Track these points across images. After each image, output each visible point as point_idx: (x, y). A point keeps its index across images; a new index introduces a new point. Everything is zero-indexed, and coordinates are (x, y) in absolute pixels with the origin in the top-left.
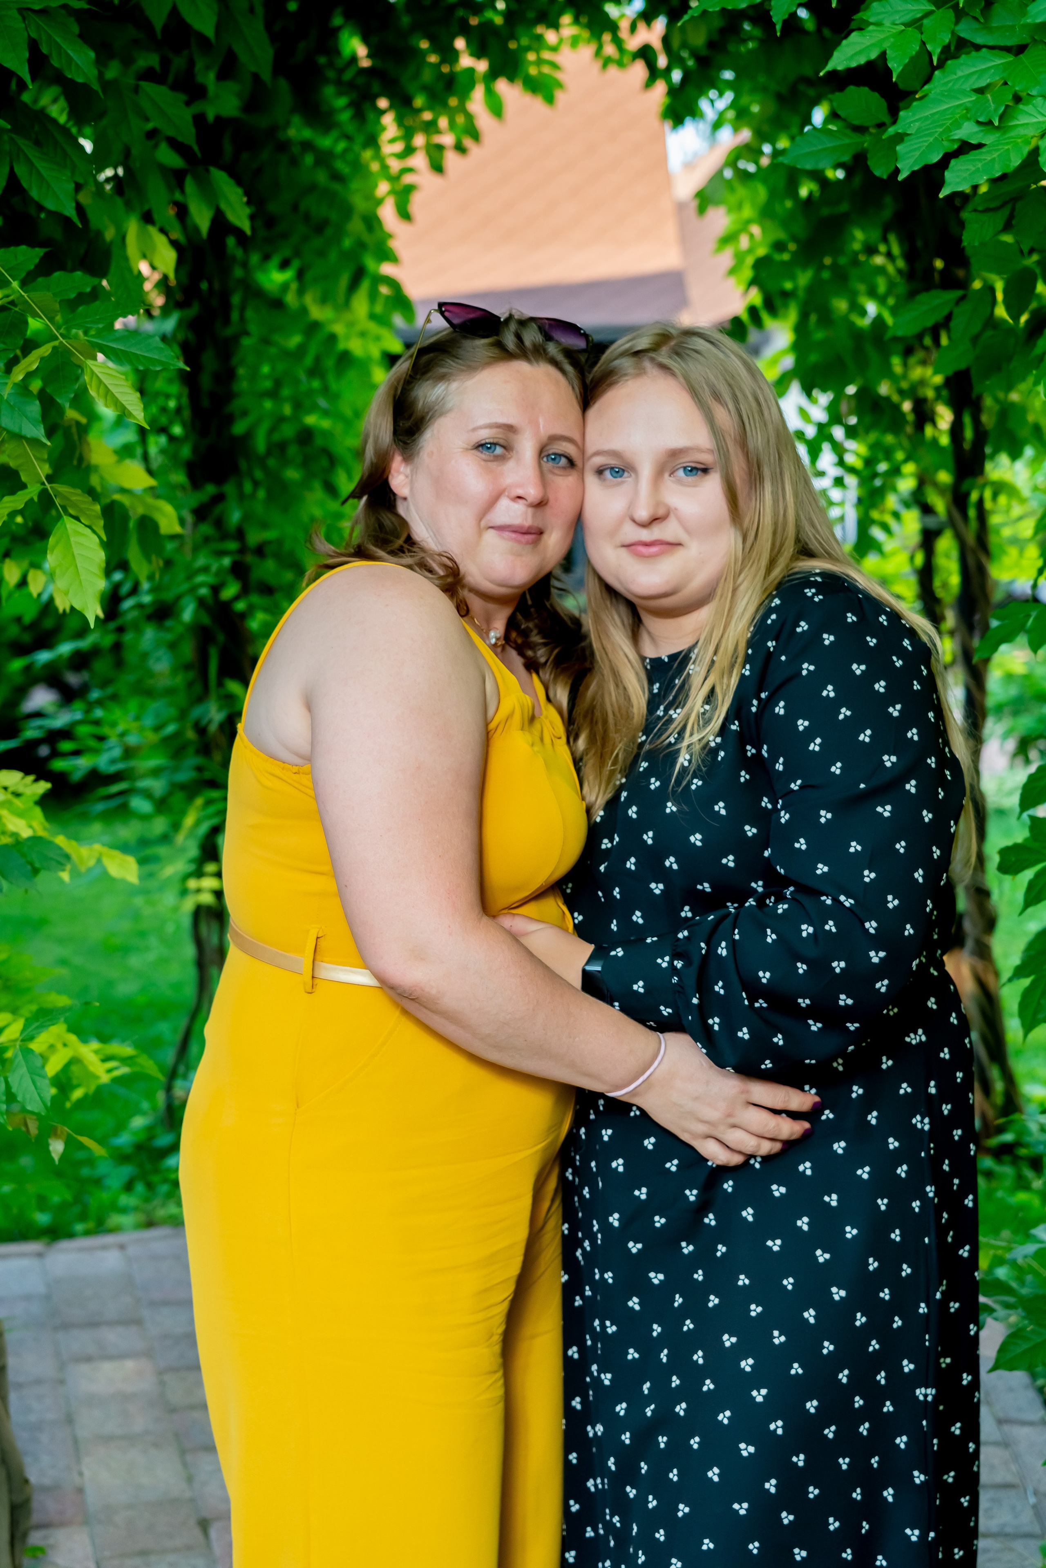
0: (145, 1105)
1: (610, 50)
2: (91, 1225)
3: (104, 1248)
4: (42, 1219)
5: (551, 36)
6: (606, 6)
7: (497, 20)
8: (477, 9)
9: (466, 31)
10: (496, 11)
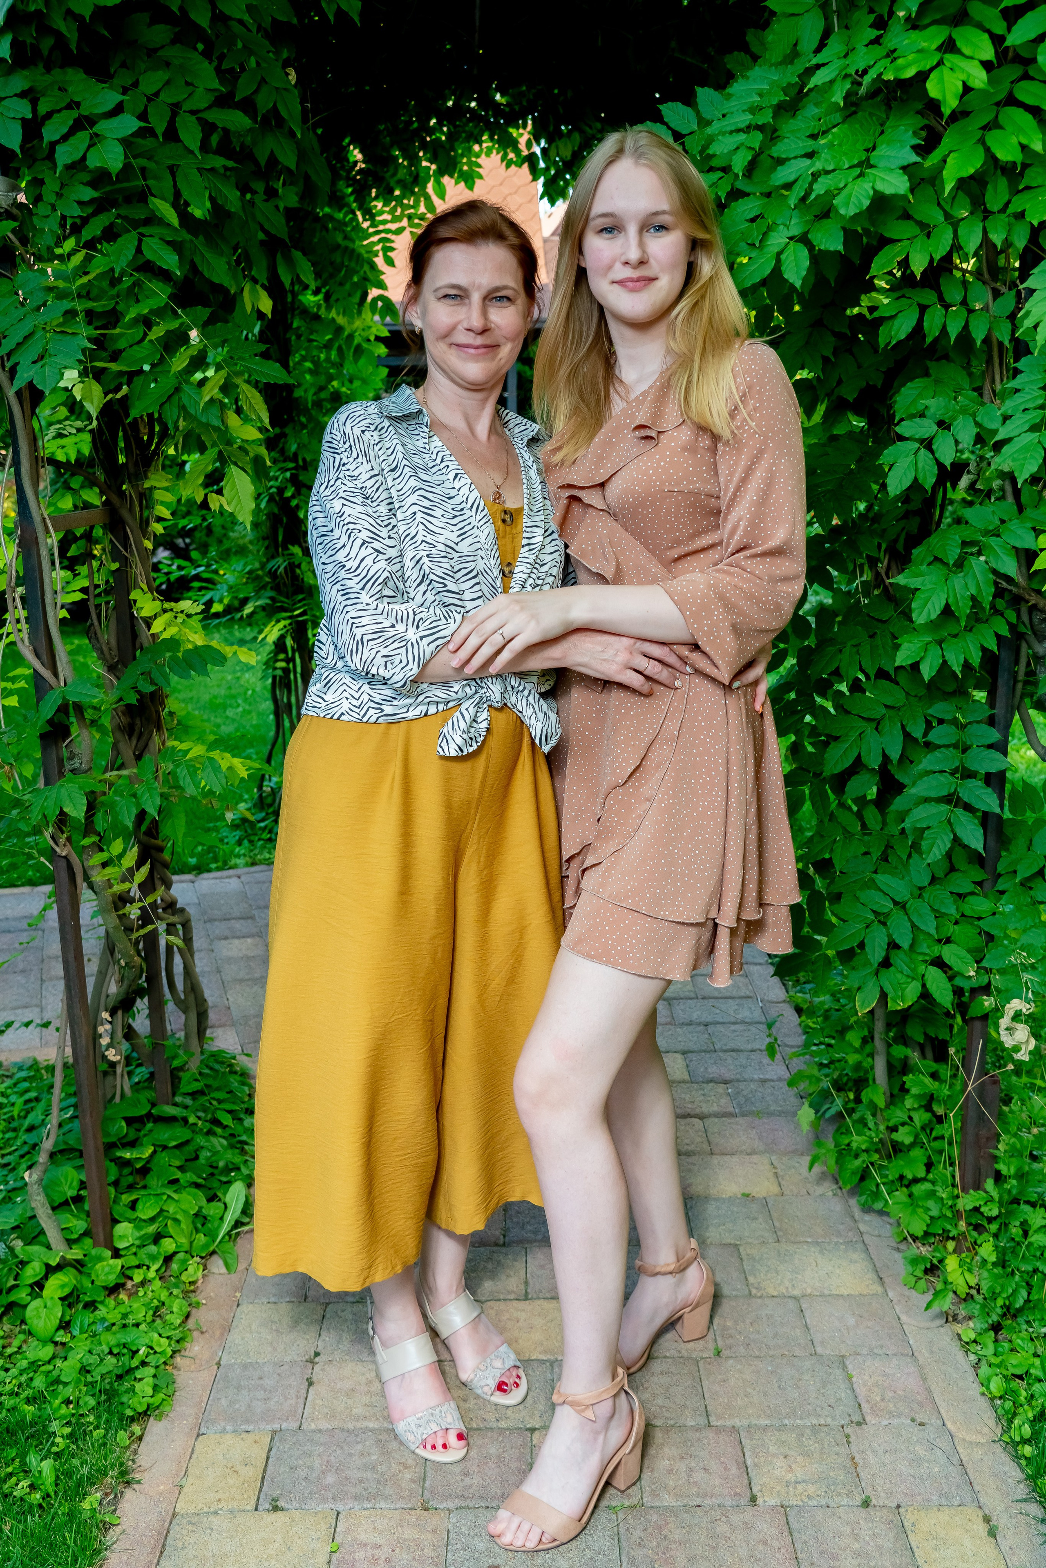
1: (511, 155)
2: (219, 864)
3: (228, 877)
4: (193, 861)
5: (476, 148)
6: (511, 130)
7: (443, 138)
8: (431, 131)
9: (424, 146)
10: (442, 133)
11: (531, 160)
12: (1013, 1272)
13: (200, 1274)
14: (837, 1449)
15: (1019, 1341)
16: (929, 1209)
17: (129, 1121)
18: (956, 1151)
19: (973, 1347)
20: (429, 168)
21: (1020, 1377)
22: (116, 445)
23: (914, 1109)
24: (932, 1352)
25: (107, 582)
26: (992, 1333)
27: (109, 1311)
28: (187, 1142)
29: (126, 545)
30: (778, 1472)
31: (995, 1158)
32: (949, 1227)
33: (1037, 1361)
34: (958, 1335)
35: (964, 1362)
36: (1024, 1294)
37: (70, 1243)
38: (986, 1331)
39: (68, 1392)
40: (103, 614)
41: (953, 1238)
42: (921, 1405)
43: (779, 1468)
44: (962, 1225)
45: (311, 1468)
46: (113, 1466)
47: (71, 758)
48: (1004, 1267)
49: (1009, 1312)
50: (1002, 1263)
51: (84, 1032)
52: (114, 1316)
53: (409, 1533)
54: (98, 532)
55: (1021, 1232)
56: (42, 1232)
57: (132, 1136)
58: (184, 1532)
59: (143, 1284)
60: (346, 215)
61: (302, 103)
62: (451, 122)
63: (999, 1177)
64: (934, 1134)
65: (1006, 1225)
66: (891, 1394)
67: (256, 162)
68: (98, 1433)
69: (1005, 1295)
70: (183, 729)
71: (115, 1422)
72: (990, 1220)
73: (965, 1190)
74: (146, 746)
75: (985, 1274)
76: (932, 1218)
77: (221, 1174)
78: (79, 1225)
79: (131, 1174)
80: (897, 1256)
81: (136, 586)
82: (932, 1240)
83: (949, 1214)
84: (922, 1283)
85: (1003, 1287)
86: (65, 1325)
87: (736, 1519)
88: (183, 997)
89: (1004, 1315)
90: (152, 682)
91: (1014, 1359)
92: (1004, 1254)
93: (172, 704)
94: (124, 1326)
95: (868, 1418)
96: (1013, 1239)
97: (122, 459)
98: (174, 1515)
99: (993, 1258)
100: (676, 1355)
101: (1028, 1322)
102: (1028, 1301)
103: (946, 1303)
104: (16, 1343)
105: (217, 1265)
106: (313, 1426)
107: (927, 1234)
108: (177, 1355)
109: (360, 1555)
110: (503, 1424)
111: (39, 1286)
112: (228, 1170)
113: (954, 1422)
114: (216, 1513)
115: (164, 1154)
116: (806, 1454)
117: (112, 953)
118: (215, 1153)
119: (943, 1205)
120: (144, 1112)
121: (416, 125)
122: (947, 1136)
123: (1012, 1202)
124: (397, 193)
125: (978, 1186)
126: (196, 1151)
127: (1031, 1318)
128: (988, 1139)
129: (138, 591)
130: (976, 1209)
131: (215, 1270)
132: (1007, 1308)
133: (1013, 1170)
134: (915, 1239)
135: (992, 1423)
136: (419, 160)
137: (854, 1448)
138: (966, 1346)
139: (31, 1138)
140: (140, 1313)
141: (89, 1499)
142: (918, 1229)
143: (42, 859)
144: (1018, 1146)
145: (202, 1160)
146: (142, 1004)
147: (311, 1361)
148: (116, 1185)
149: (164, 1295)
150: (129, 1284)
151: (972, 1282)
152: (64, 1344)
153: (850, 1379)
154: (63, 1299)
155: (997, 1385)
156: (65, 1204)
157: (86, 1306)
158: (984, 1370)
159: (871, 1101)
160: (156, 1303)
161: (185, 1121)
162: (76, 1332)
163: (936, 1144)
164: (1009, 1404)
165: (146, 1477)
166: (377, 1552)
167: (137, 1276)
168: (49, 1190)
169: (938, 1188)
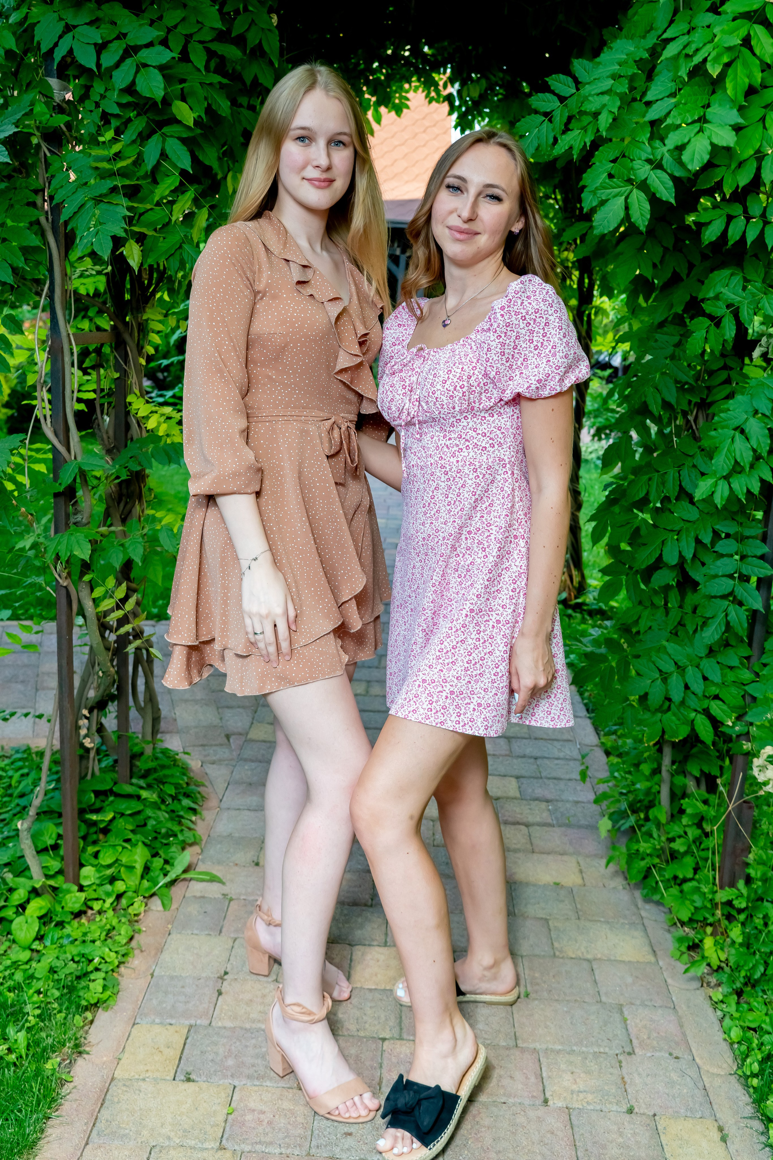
1: (433, 94)
4: (155, 610)
6: (434, 75)
7: (383, 78)
8: (374, 72)
9: (367, 83)
10: (382, 73)
11: (449, 98)
12: (754, 953)
13: (142, 909)
14: (611, 1070)
15: (755, 1004)
16: (694, 901)
17: (98, 793)
18: (717, 859)
19: (720, 1006)
20: (370, 100)
21: (754, 1030)
22: (124, 286)
23: (688, 826)
24: (689, 1007)
25: (110, 389)
26: (736, 997)
27: (73, 929)
28: (139, 813)
29: (126, 360)
30: (566, 1084)
31: (747, 865)
32: (707, 916)
33: (767, 1019)
34: (710, 998)
35: (712, 1016)
36: (762, 970)
37: (47, 877)
38: (731, 994)
39: (39, 985)
40: (105, 411)
41: (711, 925)
42: (677, 1044)
43: (567, 1080)
44: (719, 912)
45: (217, 1053)
46: (70, 1039)
47: (75, 514)
48: (748, 948)
49: (751, 983)
50: (747, 945)
51: (70, 719)
52: (77, 934)
53: (286, 1105)
54: (106, 350)
55: (762, 922)
56: (28, 868)
57: (98, 805)
58: (120, 1091)
59: (100, 912)
61: (281, 41)
62: (389, 67)
63: (748, 880)
64: (702, 847)
65: (751, 916)
66: (655, 1035)
67: (244, 83)
68: (60, 1017)
69: (746, 968)
70: (159, 502)
71: (73, 1008)
72: (740, 911)
73: (722, 887)
74: (130, 512)
75: (733, 952)
76: (696, 908)
77: (163, 838)
78: (55, 865)
79: (96, 833)
80: (668, 936)
81: (131, 392)
82: (695, 925)
83: (709, 905)
84: (685, 956)
85: (745, 962)
86: (40, 938)
87: (532, 1114)
88: (143, 704)
89: (746, 984)
90: (140, 464)
91: (750, 1016)
92: (749, 939)
93: (152, 482)
94: (84, 941)
95: (636, 1051)
96: (756, 928)
97: (127, 297)
98: (113, 1079)
99: (740, 940)
101: (764, 991)
102: (764, 974)
103: (703, 969)
104: (3, 948)
105: (156, 904)
106: (220, 1024)
107: (691, 920)
108: (122, 966)
109: (249, 1117)
110: (362, 1034)
111: (22, 907)
112: (168, 835)
113: (702, 1058)
114: (144, 1080)
115: (121, 820)
116: (588, 1072)
117: (93, 667)
118: (159, 822)
119: (705, 898)
120: (108, 788)
121: (362, 66)
122: (711, 846)
123: (758, 900)
125: (732, 885)
126: (145, 819)
127: (766, 988)
128: (742, 850)
129: (133, 395)
130: (729, 903)
131: (153, 908)
132: (748, 978)
133: (759, 875)
134: (682, 923)
135: (730, 1061)
136: (363, 93)
137: (624, 1071)
138: (715, 1005)
139: (23, 802)
140: (95, 932)
141: (50, 1061)
142: (685, 915)
143: (48, 588)
144: (765, 857)
145: (149, 827)
146: (112, 708)
147: (222, 978)
148: (84, 838)
149: (115, 922)
150: (90, 912)
151: (723, 957)
152: (38, 951)
153: (625, 1021)
154: (40, 918)
155: (736, 1034)
156: (46, 849)
157: (56, 925)
158: (727, 1021)
159: (656, 818)
160: (108, 927)
161: (139, 797)
162: (48, 943)
163: (703, 854)
164: (744, 1048)
165: (93, 1050)
166: (262, 1117)
167: (97, 906)
168: (35, 837)
169: (702, 886)
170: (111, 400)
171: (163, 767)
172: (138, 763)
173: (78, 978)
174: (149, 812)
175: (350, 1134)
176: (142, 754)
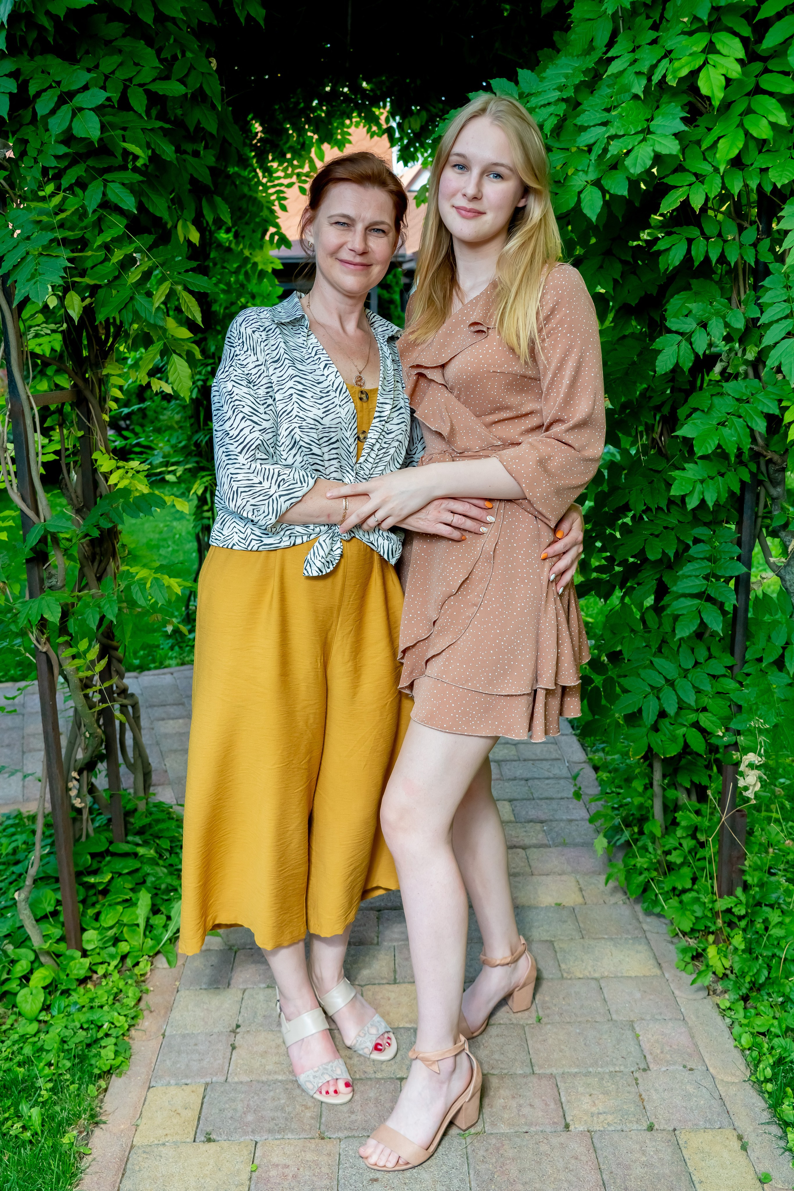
0: (176, 613)
1: (374, 128)
2: (157, 664)
3: (164, 674)
4: (137, 662)
5: (348, 122)
6: (374, 109)
7: (323, 115)
8: (314, 110)
9: (309, 121)
10: (322, 111)
11: (390, 131)
12: (757, 958)
13: (148, 968)
14: (628, 1088)
15: (762, 1008)
16: (694, 912)
17: (93, 855)
18: (714, 868)
19: (728, 1013)
20: (312, 137)
21: (763, 1034)
22: (81, 343)
23: (683, 838)
24: (698, 1017)
25: (74, 446)
26: (742, 1003)
27: (79, 996)
28: (137, 870)
29: (89, 418)
30: (585, 1107)
31: (743, 872)
32: (709, 924)
33: (776, 1022)
34: (718, 1005)
35: (722, 1024)
36: (766, 973)
38: (738, 1000)
39: (49, 1057)
40: (72, 469)
41: (713, 933)
42: (690, 1055)
43: (586, 1103)
44: (720, 922)
45: (235, 1110)
46: (85, 1110)
47: (49, 578)
48: (751, 954)
49: (756, 987)
50: (749, 950)
51: (60, 785)
52: (84, 1000)
53: (310, 1156)
54: (67, 408)
55: (763, 927)
56: (28, 938)
57: (95, 866)
58: (140, 1159)
59: (105, 976)
60: (250, 173)
62: (329, 104)
63: (746, 887)
64: (698, 856)
65: (752, 922)
66: (668, 1048)
68: (74, 1087)
69: (751, 974)
70: (133, 558)
71: (86, 1078)
72: (740, 918)
73: (721, 896)
74: (105, 570)
75: (737, 958)
76: (697, 918)
77: (163, 893)
78: (56, 932)
79: (95, 894)
80: (671, 947)
81: (97, 449)
82: (697, 935)
83: (710, 915)
84: (690, 967)
85: (750, 968)
86: (46, 1008)
87: (555, 1141)
88: (132, 761)
89: (751, 989)
90: (111, 521)
91: (758, 1021)
92: (750, 944)
93: (125, 538)
94: (92, 1008)
95: (651, 1066)
96: (757, 933)
97: (85, 353)
98: (132, 1147)
99: (742, 947)
100: (508, 1022)
101: (769, 994)
102: (768, 978)
103: (708, 979)
104: (9, 1022)
105: (161, 962)
106: (236, 1079)
107: (693, 930)
108: (132, 1028)
109: (273, 1173)
110: (379, 1075)
111: (26, 978)
112: (168, 891)
113: (715, 1068)
114: (164, 1144)
115: (120, 879)
116: (606, 1093)
117: (79, 728)
118: (159, 878)
119: (705, 908)
120: (103, 849)
121: (302, 105)
122: (707, 857)
123: (756, 905)
124: (289, 156)
125: (731, 893)
126: (144, 876)
127: (771, 991)
128: (738, 858)
129: (98, 452)
130: (729, 911)
131: (159, 965)
132: (753, 983)
133: (756, 881)
134: (684, 934)
135: (743, 1067)
136: (305, 131)
137: (641, 1088)
138: (723, 1012)
139: (19, 869)
140: (102, 996)
142: (687, 926)
143: (28, 655)
144: (759, 863)
145: (148, 884)
146: (102, 767)
147: (234, 1032)
148: (83, 902)
149: (121, 984)
150: (95, 976)
151: (727, 965)
152: (45, 1022)
153: (637, 1037)
154: (44, 988)
155: (746, 1040)
156: (45, 917)
157: (62, 993)
158: (737, 1029)
159: (651, 832)
160: (115, 990)
161: (136, 855)
162: (55, 1012)
163: (700, 864)
164: (755, 1054)
165: (109, 1119)
166: (286, 1171)
167: (101, 970)
168: (33, 905)
169: (701, 896)
170: (76, 458)
171: (158, 821)
172: (132, 820)
173: (89, 1046)
174: (147, 869)
175: (376, 1180)
176: (135, 810)
